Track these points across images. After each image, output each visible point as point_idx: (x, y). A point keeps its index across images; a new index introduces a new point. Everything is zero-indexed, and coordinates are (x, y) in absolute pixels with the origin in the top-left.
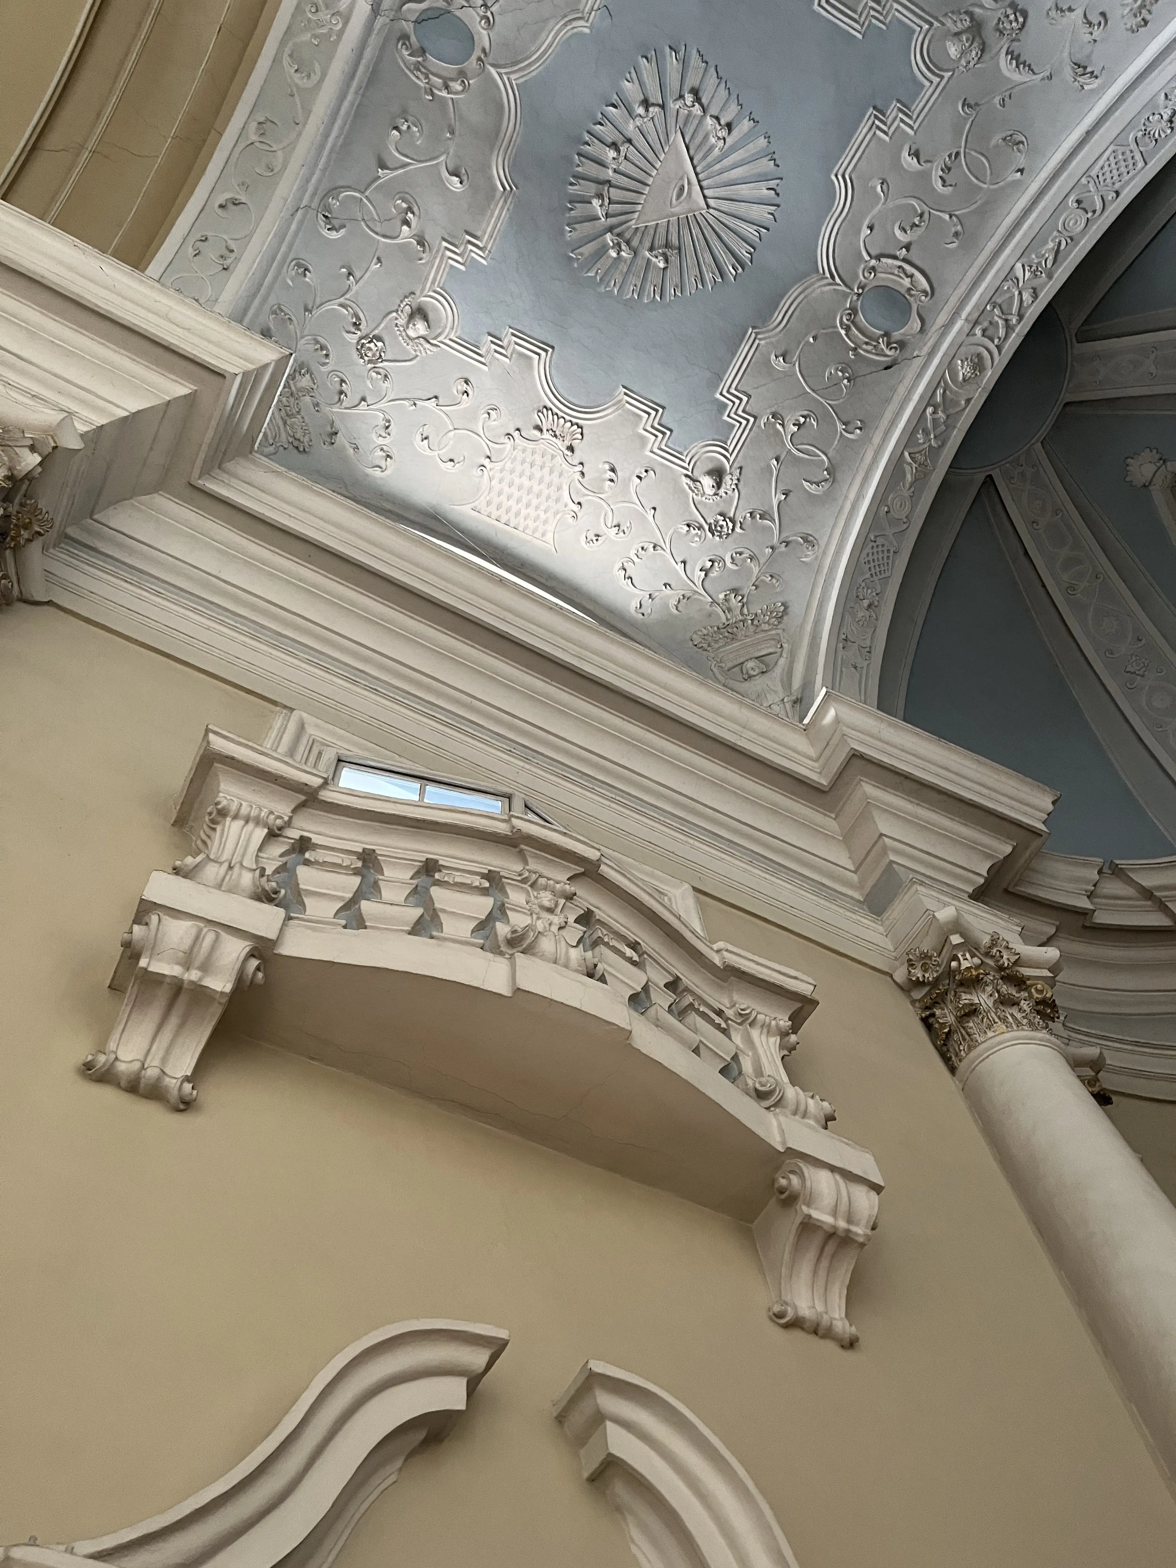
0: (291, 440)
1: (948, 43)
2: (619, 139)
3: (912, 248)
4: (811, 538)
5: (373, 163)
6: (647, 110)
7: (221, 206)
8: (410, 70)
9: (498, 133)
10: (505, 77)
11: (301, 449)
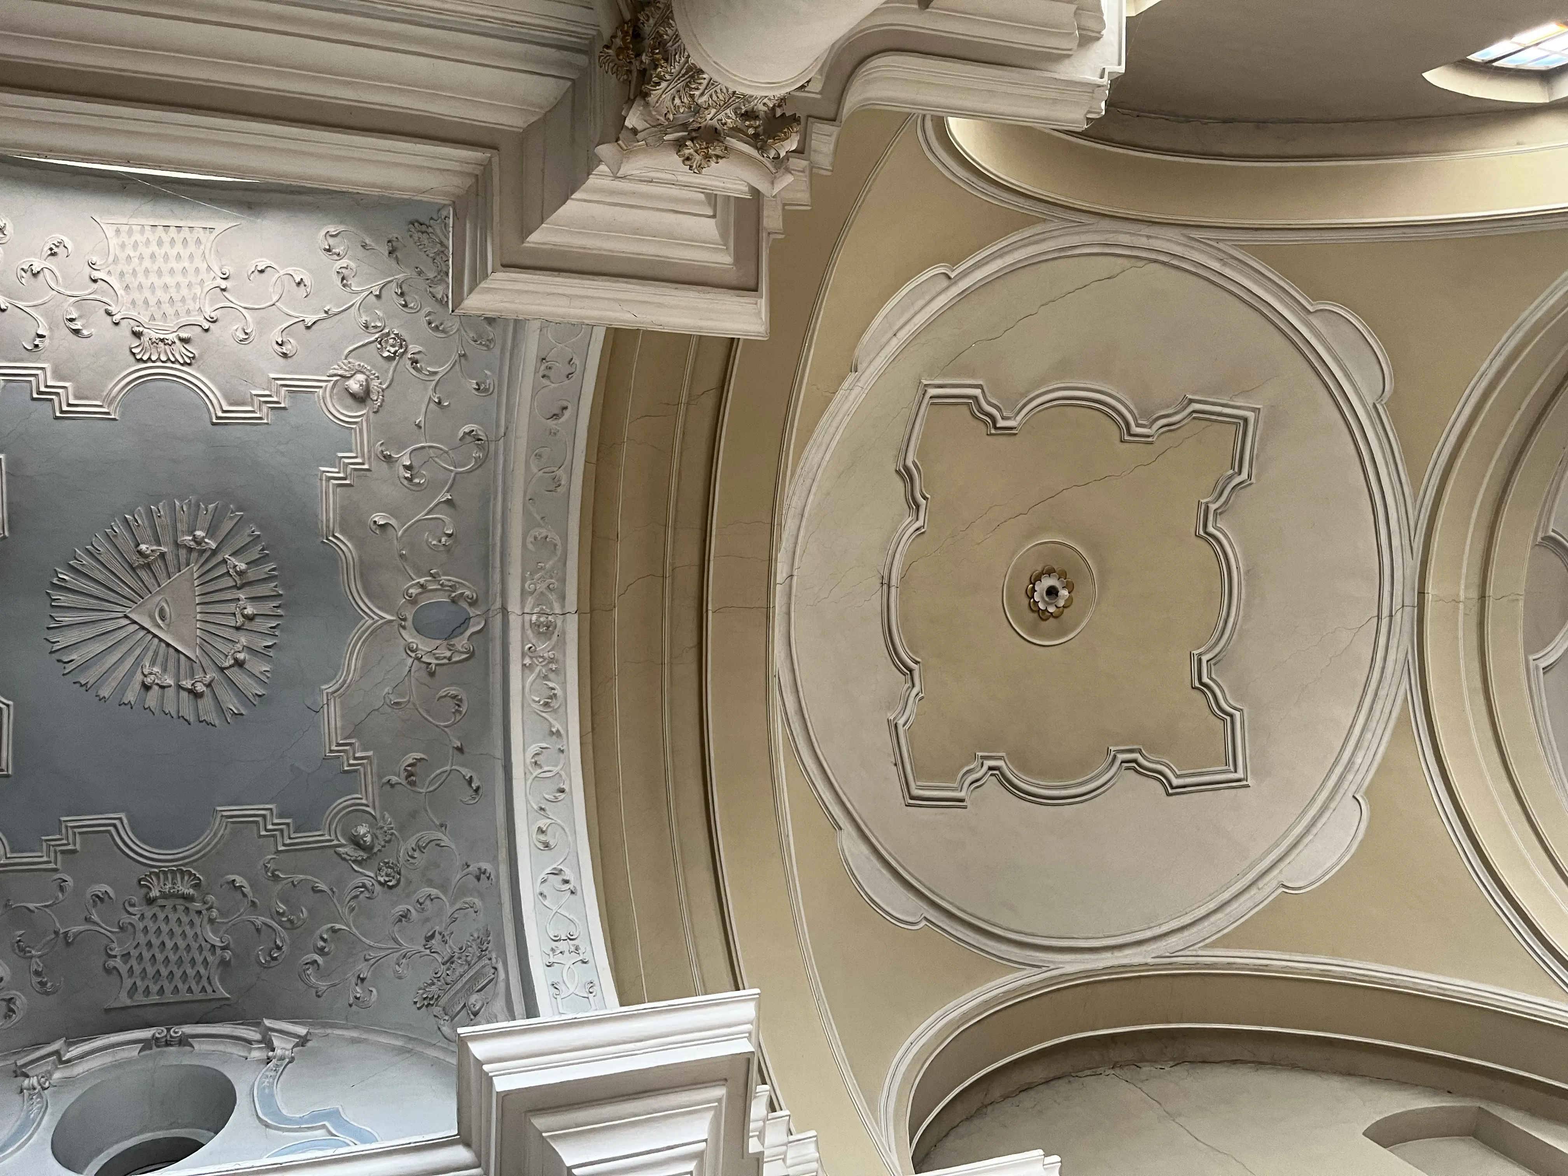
0: (430, 230)
2: (249, 626)
5: (457, 500)
7: (565, 408)
8: (458, 583)
9: (362, 575)
10: (376, 618)
11: (416, 224)
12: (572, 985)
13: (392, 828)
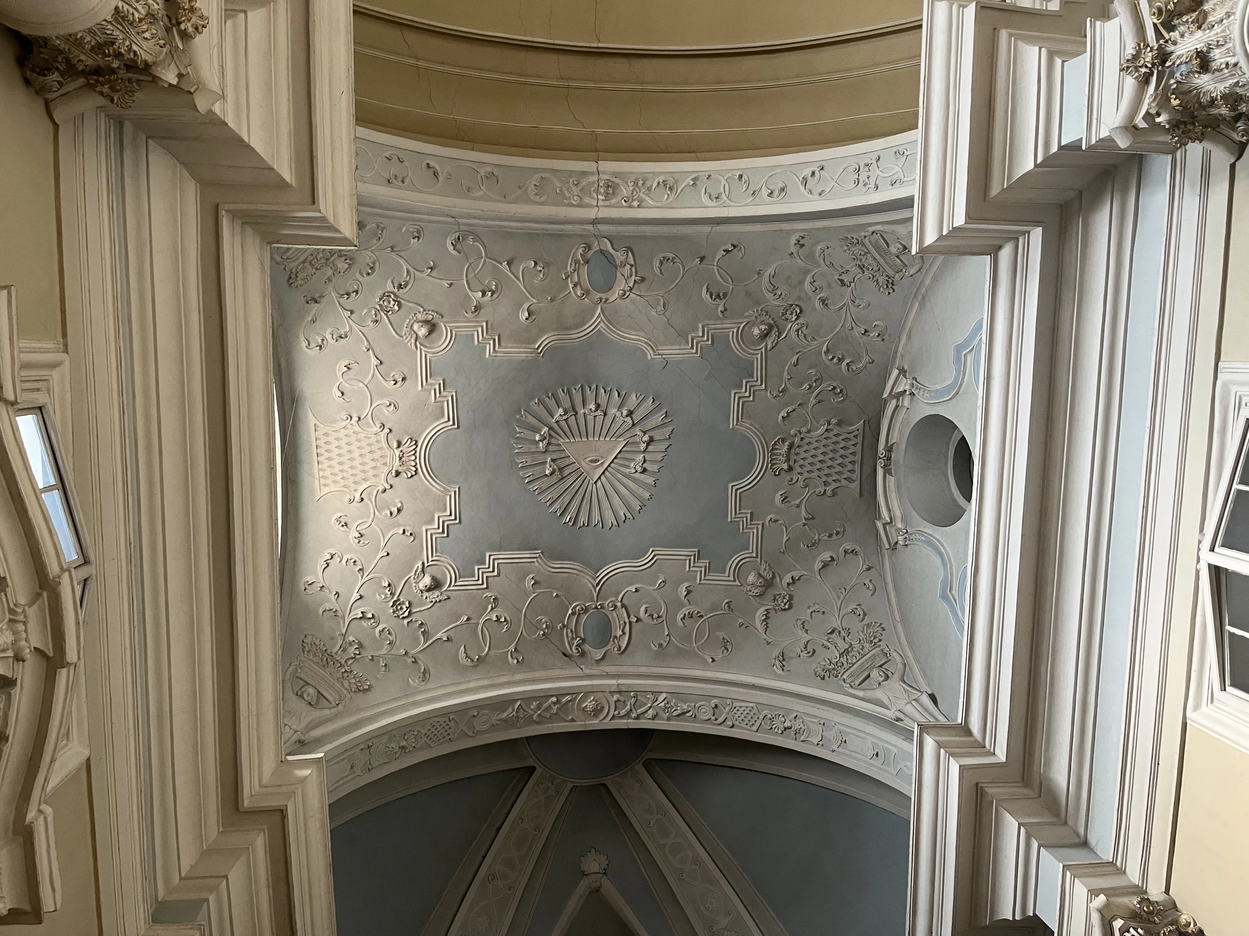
0: (294, 271)
1: (753, 573)
2: (603, 407)
3: (640, 623)
4: (427, 676)
5: (508, 257)
6: (627, 416)
7: (428, 164)
8: (573, 258)
9: (567, 329)
10: (599, 320)
11: (291, 281)
12: (896, 169)
13: (757, 310)
